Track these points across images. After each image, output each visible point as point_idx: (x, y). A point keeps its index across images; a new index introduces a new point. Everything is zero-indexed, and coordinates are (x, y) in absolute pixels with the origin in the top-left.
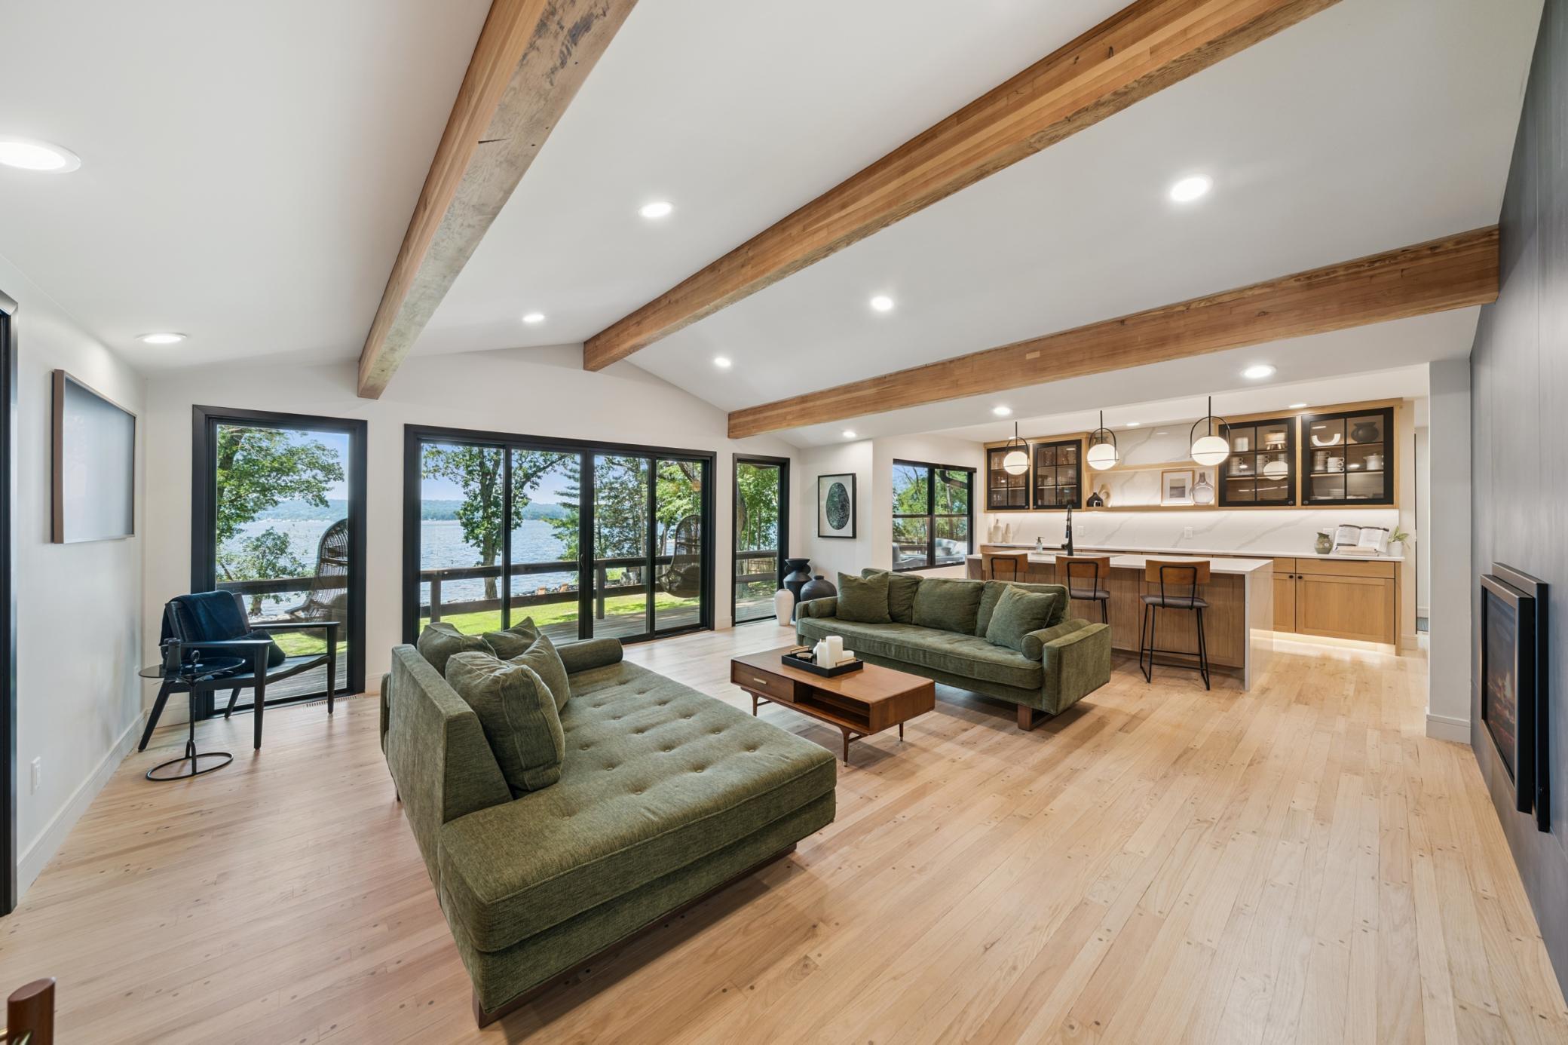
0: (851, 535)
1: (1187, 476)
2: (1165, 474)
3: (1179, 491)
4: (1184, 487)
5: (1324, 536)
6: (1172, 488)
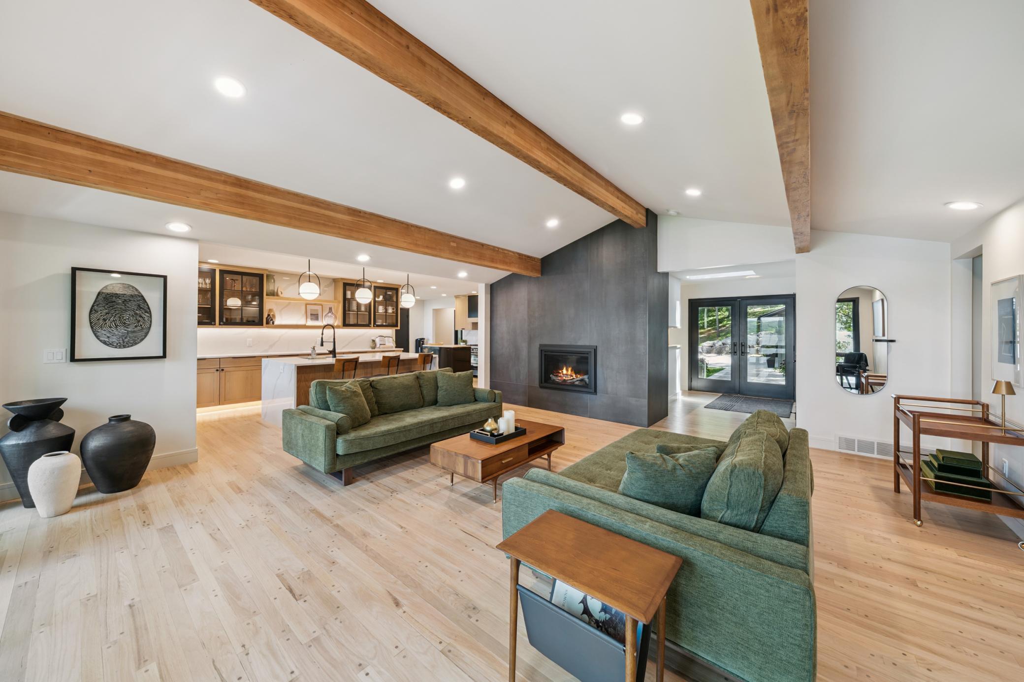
0: (162, 355)
1: (319, 308)
2: (307, 306)
3: (315, 317)
4: (318, 315)
5: (374, 341)
6: (311, 314)
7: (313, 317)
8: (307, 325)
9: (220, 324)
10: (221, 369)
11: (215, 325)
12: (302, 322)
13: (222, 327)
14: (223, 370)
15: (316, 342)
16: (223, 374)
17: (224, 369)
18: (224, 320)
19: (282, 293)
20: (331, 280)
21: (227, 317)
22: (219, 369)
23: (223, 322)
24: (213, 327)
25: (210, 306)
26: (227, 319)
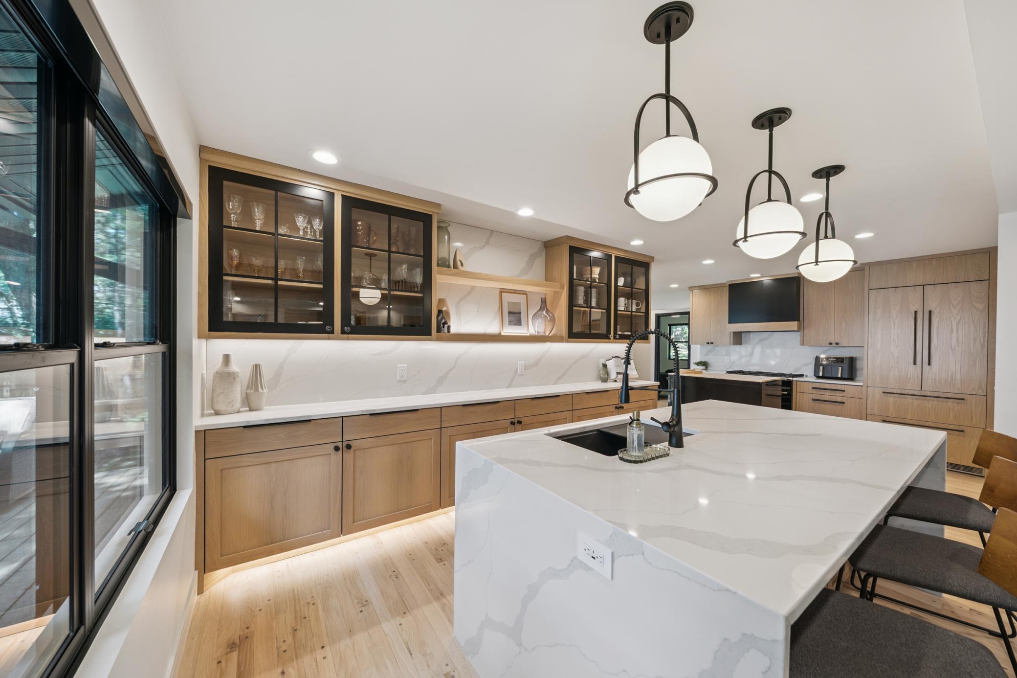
1: (520, 299)
2: (503, 294)
3: (516, 317)
4: (520, 313)
5: (605, 366)
6: (510, 313)
7: (513, 318)
8: (503, 334)
9: (343, 332)
10: (345, 444)
11: (332, 332)
12: (493, 328)
13: (348, 339)
14: (349, 447)
15: (517, 370)
16: (349, 455)
17: (353, 444)
18: (353, 322)
19: (462, 265)
20: (540, 245)
21: (358, 315)
22: (340, 445)
23: (349, 324)
24: (329, 339)
25: (321, 286)
26: (358, 320)
